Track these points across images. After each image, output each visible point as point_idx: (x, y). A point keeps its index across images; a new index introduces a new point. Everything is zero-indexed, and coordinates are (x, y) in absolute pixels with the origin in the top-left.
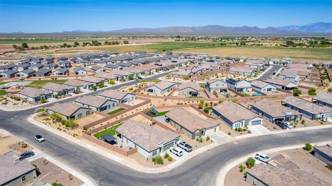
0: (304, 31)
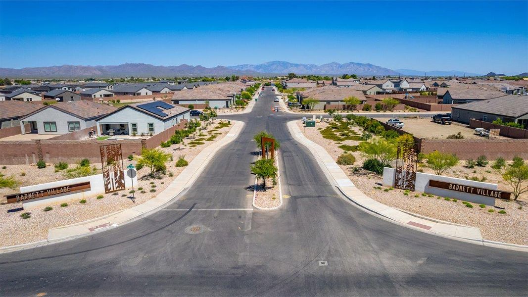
0: (260, 71)
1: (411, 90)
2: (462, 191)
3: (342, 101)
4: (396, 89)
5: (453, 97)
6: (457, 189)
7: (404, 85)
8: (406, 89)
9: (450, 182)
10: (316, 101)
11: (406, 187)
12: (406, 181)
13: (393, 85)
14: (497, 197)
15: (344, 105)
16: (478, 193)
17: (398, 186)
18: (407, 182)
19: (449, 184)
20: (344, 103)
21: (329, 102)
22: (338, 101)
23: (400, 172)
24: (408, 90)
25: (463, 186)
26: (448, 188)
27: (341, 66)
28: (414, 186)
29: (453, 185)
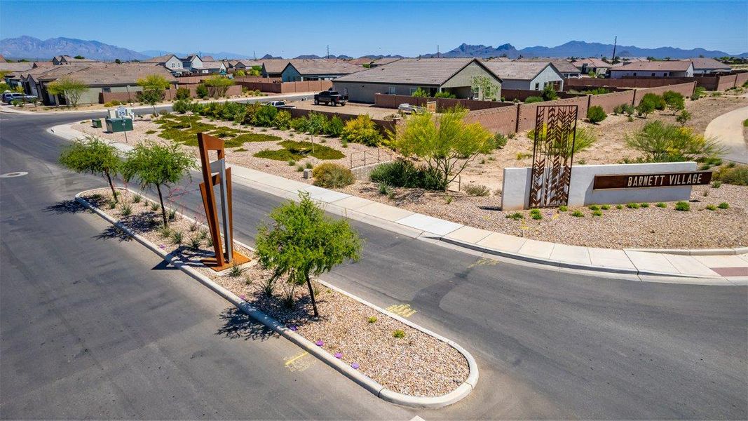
1: (207, 72)
2: (648, 186)
3: (133, 85)
4: (187, 70)
5: (301, 72)
6: (640, 183)
7: (197, 64)
8: (201, 71)
9: (628, 173)
10: (81, 87)
11: (551, 200)
12: (552, 189)
13: (181, 64)
14: (696, 184)
15: (139, 93)
16: (671, 183)
17: (536, 203)
18: (554, 192)
19: (627, 177)
20: (140, 89)
21: (106, 88)
22: (125, 85)
23: (541, 172)
24: (203, 72)
25: (649, 176)
26: (626, 186)
27: (43, 44)
28: (567, 196)
29: (634, 177)
